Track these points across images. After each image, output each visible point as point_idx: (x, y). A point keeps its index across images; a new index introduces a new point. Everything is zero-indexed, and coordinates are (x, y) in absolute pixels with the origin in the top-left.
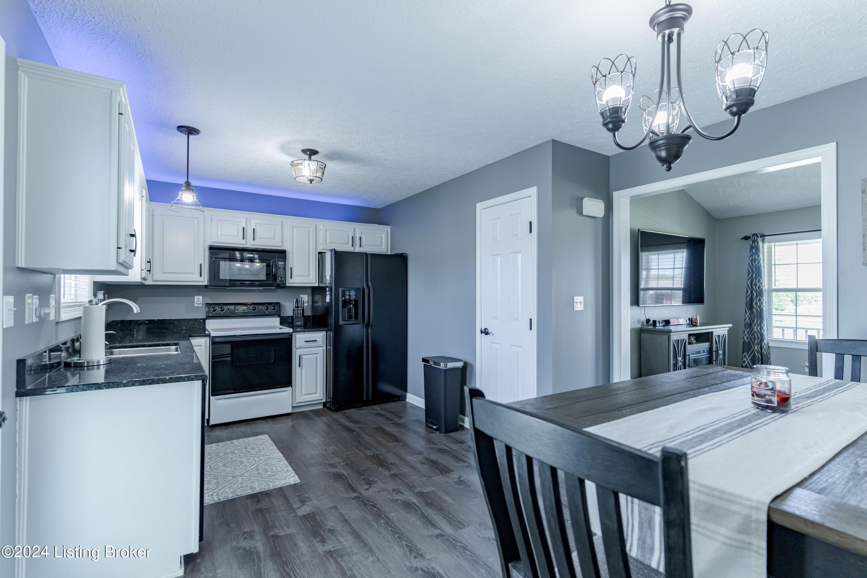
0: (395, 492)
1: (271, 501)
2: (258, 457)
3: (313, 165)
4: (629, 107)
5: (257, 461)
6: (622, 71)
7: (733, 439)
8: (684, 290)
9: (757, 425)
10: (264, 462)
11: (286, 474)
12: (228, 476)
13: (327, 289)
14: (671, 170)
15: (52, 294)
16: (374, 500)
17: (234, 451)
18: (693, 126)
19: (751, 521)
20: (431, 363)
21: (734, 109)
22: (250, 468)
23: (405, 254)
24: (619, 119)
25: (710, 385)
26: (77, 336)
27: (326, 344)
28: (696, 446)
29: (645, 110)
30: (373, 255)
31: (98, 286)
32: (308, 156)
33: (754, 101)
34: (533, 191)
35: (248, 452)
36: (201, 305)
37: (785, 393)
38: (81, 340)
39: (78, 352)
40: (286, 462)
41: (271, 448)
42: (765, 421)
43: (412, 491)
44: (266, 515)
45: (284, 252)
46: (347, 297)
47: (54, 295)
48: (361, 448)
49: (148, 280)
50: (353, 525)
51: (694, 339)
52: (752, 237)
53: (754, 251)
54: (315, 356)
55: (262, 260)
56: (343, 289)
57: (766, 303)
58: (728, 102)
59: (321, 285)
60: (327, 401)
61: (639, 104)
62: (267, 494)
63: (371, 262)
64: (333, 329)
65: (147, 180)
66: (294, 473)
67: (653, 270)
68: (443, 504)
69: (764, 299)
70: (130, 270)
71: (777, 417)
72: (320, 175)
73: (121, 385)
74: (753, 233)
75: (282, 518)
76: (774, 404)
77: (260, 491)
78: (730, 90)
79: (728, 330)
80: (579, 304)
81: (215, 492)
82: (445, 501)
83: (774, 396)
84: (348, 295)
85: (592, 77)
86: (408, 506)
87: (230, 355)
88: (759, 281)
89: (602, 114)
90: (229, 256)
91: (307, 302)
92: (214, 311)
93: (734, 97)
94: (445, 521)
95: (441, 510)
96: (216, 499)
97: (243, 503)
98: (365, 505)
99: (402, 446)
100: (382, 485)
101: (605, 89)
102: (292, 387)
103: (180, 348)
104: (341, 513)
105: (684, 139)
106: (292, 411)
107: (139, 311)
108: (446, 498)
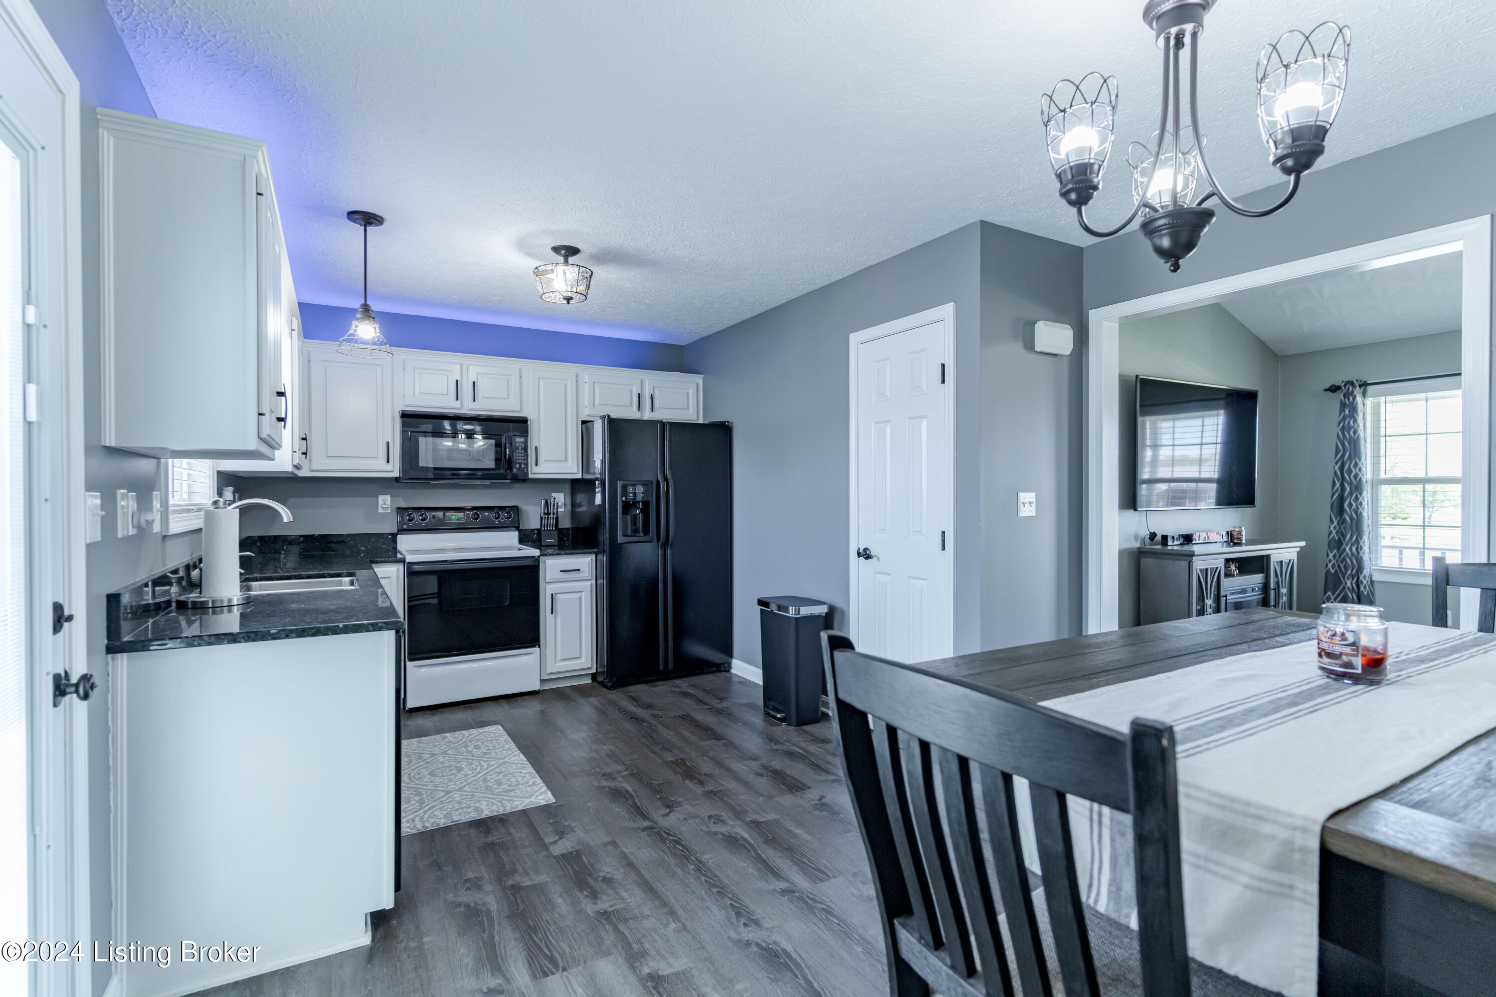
0: (713, 820)
1: (508, 831)
2: (486, 761)
3: (572, 273)
4: (1105, 163)
5: (485, 767)
6: (1093, 101)
7: (1278, 724)
8: (1219, 481)
9: (1323, 703)
10: (495, 768)
11: (532, 789)
12: (438, 790)
13: (597, 482)
14: (1179, 270)
15: (156, 491)
16: (677, 833)
17: (447, 751)
18: (1218, 194)
19: (1293, 850)
20: (773, 607)
21: (1289, 162)
22: (473, 779)
23: (728, 422)
24: (1088, 184)
25: (1249, 640)
26: (194, 560)
27: (596, 575)
28: (1212, 735)
29: (1136, 168)
30: (675, 426)
31: (226, 479)
32: (562, 258)
33: (1323, 147)
34: (947, 311)
35: (470, 752)
36: (389, 511)
37: (1375, 651)
38: (202, 565)
39: (198, 586)
40: (531, 769)
41: (507, 746)
42: (1338, 697)
43: (740, 819)
44: (501, 854)
45: (524, 421)
46: (631, 496)
47: (158, 493)
48: (656, 749)
49: (303, 470)
50: (644, 872)
51: (1236, 567)
52: (1343, 388)
53: (1347, 412)
54: (578, 595)
55: (487, 435)
56: (623, 483)
57: (1368, 504)
58: (1279, 151)
59: (587, 476)
60: (599, 671)
61: (1126, 157)
62: (501, 820)
63: (670, 438)
64: (608, 551)
65: (299, 304)
66: (545, 788)
67: (1163, 448)
68: (792, 841)
69: (1364, 497)
70: (276, 451)
71: (1361, 692)
72: (584, 289)
73: (268, 636)
74: (1346, 380)
75: (526, 859)
76: (1357, 669)
77: (490, 815)
78: (1282, 130)
79: (1298, 553)
80: (1027, 505)
81: (418, 816)
82: (796, 836)
83: (1357, 656)
84: (631, 493)
85: (1042, 112)
86: (733, 843)
87: (437, 595)
88: (1356, 465)
89: (1059, 176)
90: (433, 429)
91: (563, 506)
92: (410, 520)
93: (1289, 141)
94: (795, 868)
95: (790, 850)
96: (419, 826)
97: (463, 833)
98: (663, 840)
99: (725, 746)
100: (690, 809)
101: (1064, 133)
102: (539, 647)
103: (357, 580)
104: (623, 852)
105: (1203, 216)
106: (541, 687)
107: (292, 520)
108: (799, 831)
